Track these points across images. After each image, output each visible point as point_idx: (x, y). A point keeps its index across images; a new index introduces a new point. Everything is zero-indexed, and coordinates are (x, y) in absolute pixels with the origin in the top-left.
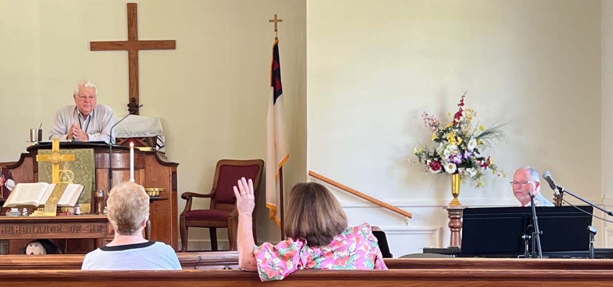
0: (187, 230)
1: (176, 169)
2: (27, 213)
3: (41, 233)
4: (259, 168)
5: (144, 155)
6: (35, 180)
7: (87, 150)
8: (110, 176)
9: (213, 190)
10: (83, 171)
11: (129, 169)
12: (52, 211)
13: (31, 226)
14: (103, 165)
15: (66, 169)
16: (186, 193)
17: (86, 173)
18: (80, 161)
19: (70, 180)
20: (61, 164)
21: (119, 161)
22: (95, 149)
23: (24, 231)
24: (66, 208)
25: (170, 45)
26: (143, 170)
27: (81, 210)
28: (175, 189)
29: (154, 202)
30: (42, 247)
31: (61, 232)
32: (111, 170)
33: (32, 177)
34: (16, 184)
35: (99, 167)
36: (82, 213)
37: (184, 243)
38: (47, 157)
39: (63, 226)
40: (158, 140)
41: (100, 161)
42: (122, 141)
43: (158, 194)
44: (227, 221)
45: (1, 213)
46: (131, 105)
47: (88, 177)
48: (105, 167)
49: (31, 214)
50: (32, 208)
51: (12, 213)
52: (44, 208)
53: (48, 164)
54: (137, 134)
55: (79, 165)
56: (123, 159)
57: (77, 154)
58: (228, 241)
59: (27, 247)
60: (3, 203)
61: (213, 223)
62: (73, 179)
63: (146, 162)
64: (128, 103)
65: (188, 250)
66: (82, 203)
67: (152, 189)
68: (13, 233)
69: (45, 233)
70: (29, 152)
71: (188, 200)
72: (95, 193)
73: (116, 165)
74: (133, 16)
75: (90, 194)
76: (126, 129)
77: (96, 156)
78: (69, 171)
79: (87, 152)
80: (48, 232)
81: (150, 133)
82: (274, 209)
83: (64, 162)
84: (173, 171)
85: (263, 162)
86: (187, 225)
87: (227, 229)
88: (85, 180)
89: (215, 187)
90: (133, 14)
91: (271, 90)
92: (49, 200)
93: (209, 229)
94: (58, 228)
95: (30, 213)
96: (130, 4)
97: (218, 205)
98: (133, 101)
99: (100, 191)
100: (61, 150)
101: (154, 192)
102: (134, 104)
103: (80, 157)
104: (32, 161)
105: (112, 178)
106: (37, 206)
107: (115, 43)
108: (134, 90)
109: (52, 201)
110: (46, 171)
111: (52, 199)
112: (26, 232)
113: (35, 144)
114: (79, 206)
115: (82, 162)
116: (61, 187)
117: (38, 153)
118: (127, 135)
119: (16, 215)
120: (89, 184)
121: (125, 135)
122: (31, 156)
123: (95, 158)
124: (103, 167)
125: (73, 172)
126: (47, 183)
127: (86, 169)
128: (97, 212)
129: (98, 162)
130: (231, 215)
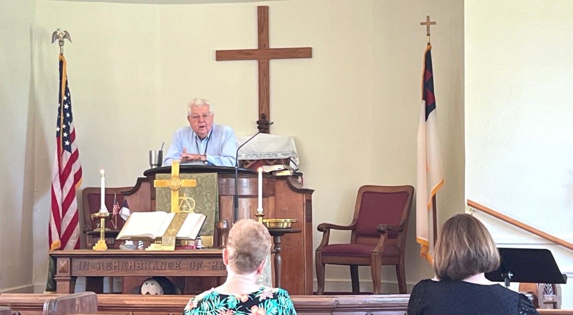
0: (324, 266)
1: (311, 197)
2: (142, 246)
3: (158, 269)
4: (408, 196)
5: (275, 180)
6: (152, 209)
7: (209, 175)
8: (236, 205)
9: (353, 220)
10: (205, 199)
11: (257, 196)
12: (170, 245)
13: (147, 262)
14: (227, 191)
15: (187, 197)
16: (323, 224)
17: (208, 201)
18: (202, 187)
19: (191, 209)
20: (181, 191)
21: (246, 187)
22: (218, 174)
23: (139, 267)
24: (186, 241)
25: (305, 53)
26: (274, 197)
27: (202, 243)
28: (309, 220)
29: (286, 234)
30: (159, 286)
31: (180, 269)
32: (236, 197)
33: (150, 205)
34: (131, 212)
35: (224, 193)
36: (204, 247)
37: (321, 283)
38: (165, 182)
39: (182, 263)
40: (291, 162)
41: (224, 187)
42: (251, 163)
43: (289, 226)
44: (370, 257)
45: (115, 246)
46: (260, 123)
47: (210, 205)
48: (230, 194)
50: (148, 241)
51: (127, 245)
52: (161, 241)
53: (167, 191)
54: (267, 156)
55: (201, 192)
56: (250, 185)
57: (199, 179)
58: (372, 281)
59: (142, 284)
60: (117, 234)
61: (354, 260)
62: (194, 207)
63: (277, 189)
64: (258, 120)
65: (325, 291)
66: (204, 235)
67: (283, 220)
68: (126, 269)
69: (162, 269)
70: (146, 177)
71: (325, 232)
72: (219, 224)
73: (242, 191)
74: (264, 21)
75: (213, 225)
76: (255, 150)
77: (221, 182)
78: (190, 198)
79: (209, 177)
80: (165, 269)
81: (282, 155)
82: (426, 244)
83: (185, 188)
84: (308, 199)
85: (413, 188)
86: (324, 262)
87: (370, 267)
88: (208, 209)
89: (357, 218)
90: (264, 18)
91: (423, 104)
92: (166, 231)
93: (349, 266)
94: (176, 264)
95: (146, 246)
96: (261, 7)
97: (361, 239)
98: (263, 118)
99: (224, 222)
100: (181, 174)
101: (285, 223)
102: (264, 121)
103: (202, 183)
104: (150, 187)
105: (238, 207)
106: (154, 239)
107: (244, 52)
108: (264, 106)
109: (171, 233)
110: (165, 198)
111: (170, 230)
112: (141, 268)
113: (154, 167)
114: (200, 239)
115: (204, 189)
116: (181, 216)
117: (156, 178)
118: (256, 156)
119: (131, 248)
120: (212, 214)
121: (254, 156)
122: (148, 181)
123: (219, 184)
124: (227, 194)
125: (194, 199)
126: (166, 212)
127: (208, 196)
128: (220, 246)
129: (222, 188)
130: (374, 251)
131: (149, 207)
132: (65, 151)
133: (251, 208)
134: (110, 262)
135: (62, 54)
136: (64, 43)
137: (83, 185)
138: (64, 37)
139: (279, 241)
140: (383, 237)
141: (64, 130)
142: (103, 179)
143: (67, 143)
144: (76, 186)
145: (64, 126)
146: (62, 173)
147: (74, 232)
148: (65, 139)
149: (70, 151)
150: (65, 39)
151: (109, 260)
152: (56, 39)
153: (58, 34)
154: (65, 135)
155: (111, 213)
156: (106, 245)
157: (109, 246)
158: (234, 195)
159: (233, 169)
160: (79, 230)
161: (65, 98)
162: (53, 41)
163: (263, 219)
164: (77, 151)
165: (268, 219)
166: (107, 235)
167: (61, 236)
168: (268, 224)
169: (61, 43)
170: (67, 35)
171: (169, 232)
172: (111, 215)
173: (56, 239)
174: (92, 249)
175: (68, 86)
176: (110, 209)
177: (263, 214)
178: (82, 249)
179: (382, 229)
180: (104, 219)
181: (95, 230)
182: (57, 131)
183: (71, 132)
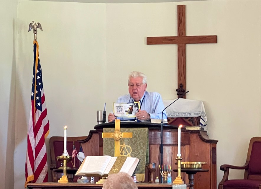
1: (216, 146)
2: (93, 180)
5: (190, 133)
6: (100, 154)
7: (142, 129)
8: (161, 151)
9: (247, 162)
10: (139, 146)
11: (177, 145)
14: (156, 142)
16: (224, 165)
17: (141, 148)
18: (137, 138)
19: (129, 154)
20: (121, 141)
21: (169, 138)
22: (149, 128)
25: (212, 40)
26: (189, 146)
27: (137, 179)
28: (214, 163)
29: (197, 173)
32: (162, 146)
34: (85, 156)
35: (153, 143)
36: (138, 181)
38: (110, 134)
40: (201, 119)
41: (152, 138)
42: (172, 120)
44: (258, 188)
45: (74, 180)
46: (179, 90)
47: (143, 151)
48: (157, 143)
49: (97, 182)
50: (98, 177)
51: (83, 179)
53: (111, 141)
54: (184, 115)
55: (136, 142)
56: (172, 136)
57: (135, 132)
60: (76, 171)
62: (130, 153)
63: (191, 140)
64: (177, 88)
66: (138, 173)
67: (196, 163)
70: (96, 130)
71: (225, 171)
72: (148, 165)
73: (166, 141)
74: (183, 16)
75: (145, 165)
76: (174, 110)
77: (150, 134)
78: (128, 146)
79: (142, 131)
81: (195, 114)
83: (124, 138)
84: (214, 147)
88: (141, 154)
89: (249, 160)
90: (182, 14)
92: (111, 170)
95: (96, 180)
96: (180, 5)
97: (251, 176)
98: (181, 87)
99: (153, 163)
100: (121, 128)
101: (197, 165)
102: (182, 89)
103: (137, 135)
104: (98, 137)
105: (163, 153)
106: (102, 175)
107: (167, 38)
108: (182, 78)
109: (114, 171)
110: (110, 145)
111: (114, 169)
113: (100, 123)
114: (135, 176)
116: (121, 159)
117: (104, 131)
118: (175, 115)
119: (85, 182)
120: (144, 158)
121: (174, 115)
122: (97, 133)
123: (149, 136)
124: (155, 143)
125: (130, 146)
126: (110, 156)
127: (141, 145)
128: (150, 181)
129: (151, 139)
130: (260, 185)
131: (98, 150)
132: (37, 110)
133: (172, 153)
135: (35, 40)
136: (37, 31)
137: (50, 134)
138: (37, 27)
139: (192, 178)
141: (37, 95)
142: (65, 132)
143: (39, 104)
144: (45, 135)
145: (37, 92)
146: (35, 126)
147: (44, 168)
148: (37, 101)
149: (42, 111)
150: (37, 29)
152: (31, 29)
153: (33, 25)
154: (38, 98)
155: (70, 156)
156: (67, 179)
157: (70, 180)
158: (160, 144)
159: (159, 125)
160: (47, 168)
161: (38, 71)
162: (29, 30)
163: (181, 162)
164: (46, 110)
165: (185, 162)
166: (68, 172)
167: (34, 172)
168: (184, 165)
169: (35, 32)
170: (39, 26)
171: (112, 171)
172: (71, 158)
173: (31, 174)
174: (57, 181)
176: (70, 153)
177: (182, 158)
178: (49, 182)
180: (66, 161)
181: (59, 168)
182: (32, 96)
183: (42, 96)
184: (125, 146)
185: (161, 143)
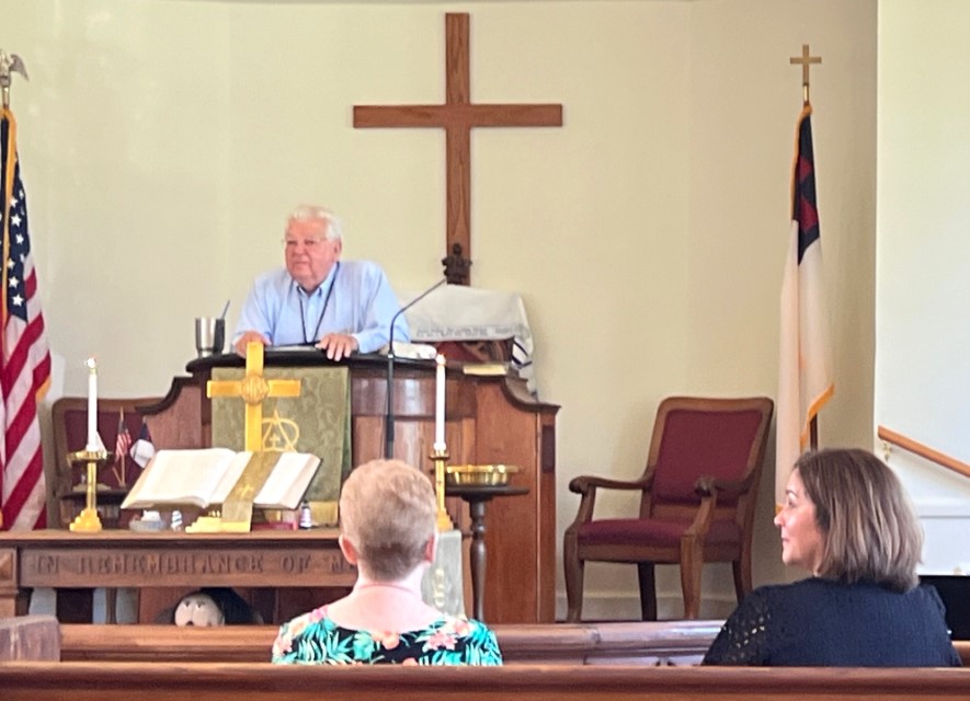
0: (583, 568)
1: (553, 420)
2: (180, 522)
3: (212, 572)
4: (762, 419)
5: (475, 384)
6: (205, 444)
7: (331, 369)
8: (389, 436)
9: (646, 470)
10: (322, 422)
11: (432, 418)
12: (241, 519)
13: (188, 557)
14: (372, 409)
15: (280, 417)
16: (581, 478)
17: (329, 427)
18: (314, 397)
20: (268, 405)
21: (412, 398)
22: (352, 370)
23: (170, 568)
24: (278, 513)
26: (472, 421)
27: (313, 516)
28: (549, 468)
29: (497, 498)
30: (215, 608)
31: (260, 571)
32: (389, 421)
33: (200, 435)
34: (156, 452)
35: (363, 411)
36: (316, 524)
38: (231, 389)
39: (266, 558)
40: (515, 348)
41: (363, 397)
44: (679, 546)
45: (121, 523)
46: (449, 262)
47: (331, 433)
48: (376, 412)
49: (190, 525)
50: (192, 512)
51: (145, 523)
52: (221, 512)
53: (235, 405)
54: (463, 333)
55: (312, 408)
56: (421, 395)
57: (308, 380)
58: (681, 595)
59: (177, 606)
60: (122, 497)
62: (295, 441)
63: (479, 403)
64: (444, 255)
66: (311, 500)
67: (490, 468)
68: (143, 571)
69: (221, 572)
70: (190, 375)
71: (585, 496)
73: (404, 408)
74: (461, 45)
75: (338, 477)
76: (436, 320)
77: (356, 387)
78: (287, 421)
79: (331, 376)
80: (229, 572)
81: (496, 331)
83: (274, 400)
84: (547, 423)
85: (771, 404)
86: (582, 557)
87: (677, 568)
88: (326, 443)
89: (654, 463)
90: (460, 41)
91: (793, 228)
92: (233, 490)
94: (253, 561)
95: (186, 523)
97: (662, 510)
98: (455, 252)
100: (267, 370)
101: (495, 474)
102: (459, 258)
103: (315, 387)
104: (200, 395)
106: (204, 506)
107: (413, 110)
108: (458, 226)
109: (242, 495)
110: (231, 419)
111: (241, 489)
112: (175, 569)
113: (205, 354)
114: (308, 507)
115: (319, 401)
116: (265, 460)
117: (213, 377)
118: (439, 334)
119: (155, 527)
120: (335, 455)
121: (434, 333)
122: (196, 383)
123: (352, 390)
124: (370, 413)
125: (297, 423)
126: (234, 449)
127: (328, 418)
129: (359, 400)
130: (687, 532)
131: (197, 440)
132: (14, 319)
133: (421, 441)
134: (105, 557)
135: (6, 107)
136: (10, 82)
137: (53, 392)
138: (11, 69)
139: (481, 509)
140: (706, 505)
141: (11, 273)
142: (93, 379)
143: (18, 300)
144: (38, 394)
145: (11, 264)
146: (6, 365)
147: (34, 492)
148: (12, 292)
149: (25, 318)
150: (14, 74)
151: (104, 553)
154: (14, 282)
155: (110, 453)
156: (98, 520)
157: (106, 523)
158: (384, 416)
160: (44, 490)
161: (13, 202)
163: (445, 466)
164: (39, 319)
165: (459, 464)
166: (102, 499)
167: (5, 502)
168: (457, 476)
169: (6, 81)
170: (17, 65)
171: (237, 492)
172: (111, 458)
174: (67, 527)
175: (22, 176)
176: (109, 443)
177: (447, 455)
178: (50, 528)
179: (705, 488)
181: (77, 490)
183: (26, 275)
184: (277, 420)
185: (387, 413)
